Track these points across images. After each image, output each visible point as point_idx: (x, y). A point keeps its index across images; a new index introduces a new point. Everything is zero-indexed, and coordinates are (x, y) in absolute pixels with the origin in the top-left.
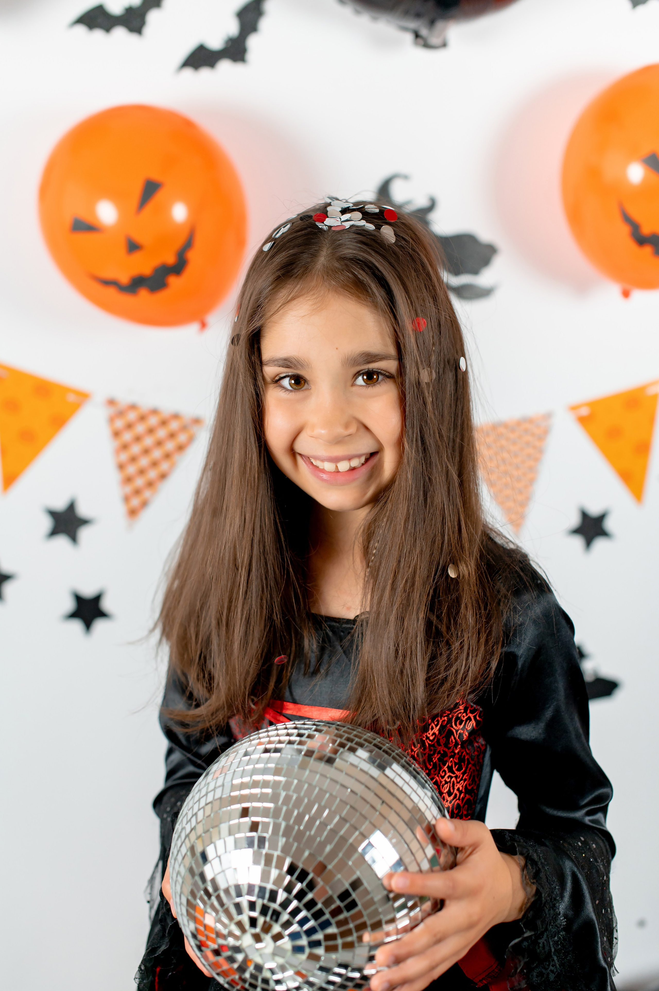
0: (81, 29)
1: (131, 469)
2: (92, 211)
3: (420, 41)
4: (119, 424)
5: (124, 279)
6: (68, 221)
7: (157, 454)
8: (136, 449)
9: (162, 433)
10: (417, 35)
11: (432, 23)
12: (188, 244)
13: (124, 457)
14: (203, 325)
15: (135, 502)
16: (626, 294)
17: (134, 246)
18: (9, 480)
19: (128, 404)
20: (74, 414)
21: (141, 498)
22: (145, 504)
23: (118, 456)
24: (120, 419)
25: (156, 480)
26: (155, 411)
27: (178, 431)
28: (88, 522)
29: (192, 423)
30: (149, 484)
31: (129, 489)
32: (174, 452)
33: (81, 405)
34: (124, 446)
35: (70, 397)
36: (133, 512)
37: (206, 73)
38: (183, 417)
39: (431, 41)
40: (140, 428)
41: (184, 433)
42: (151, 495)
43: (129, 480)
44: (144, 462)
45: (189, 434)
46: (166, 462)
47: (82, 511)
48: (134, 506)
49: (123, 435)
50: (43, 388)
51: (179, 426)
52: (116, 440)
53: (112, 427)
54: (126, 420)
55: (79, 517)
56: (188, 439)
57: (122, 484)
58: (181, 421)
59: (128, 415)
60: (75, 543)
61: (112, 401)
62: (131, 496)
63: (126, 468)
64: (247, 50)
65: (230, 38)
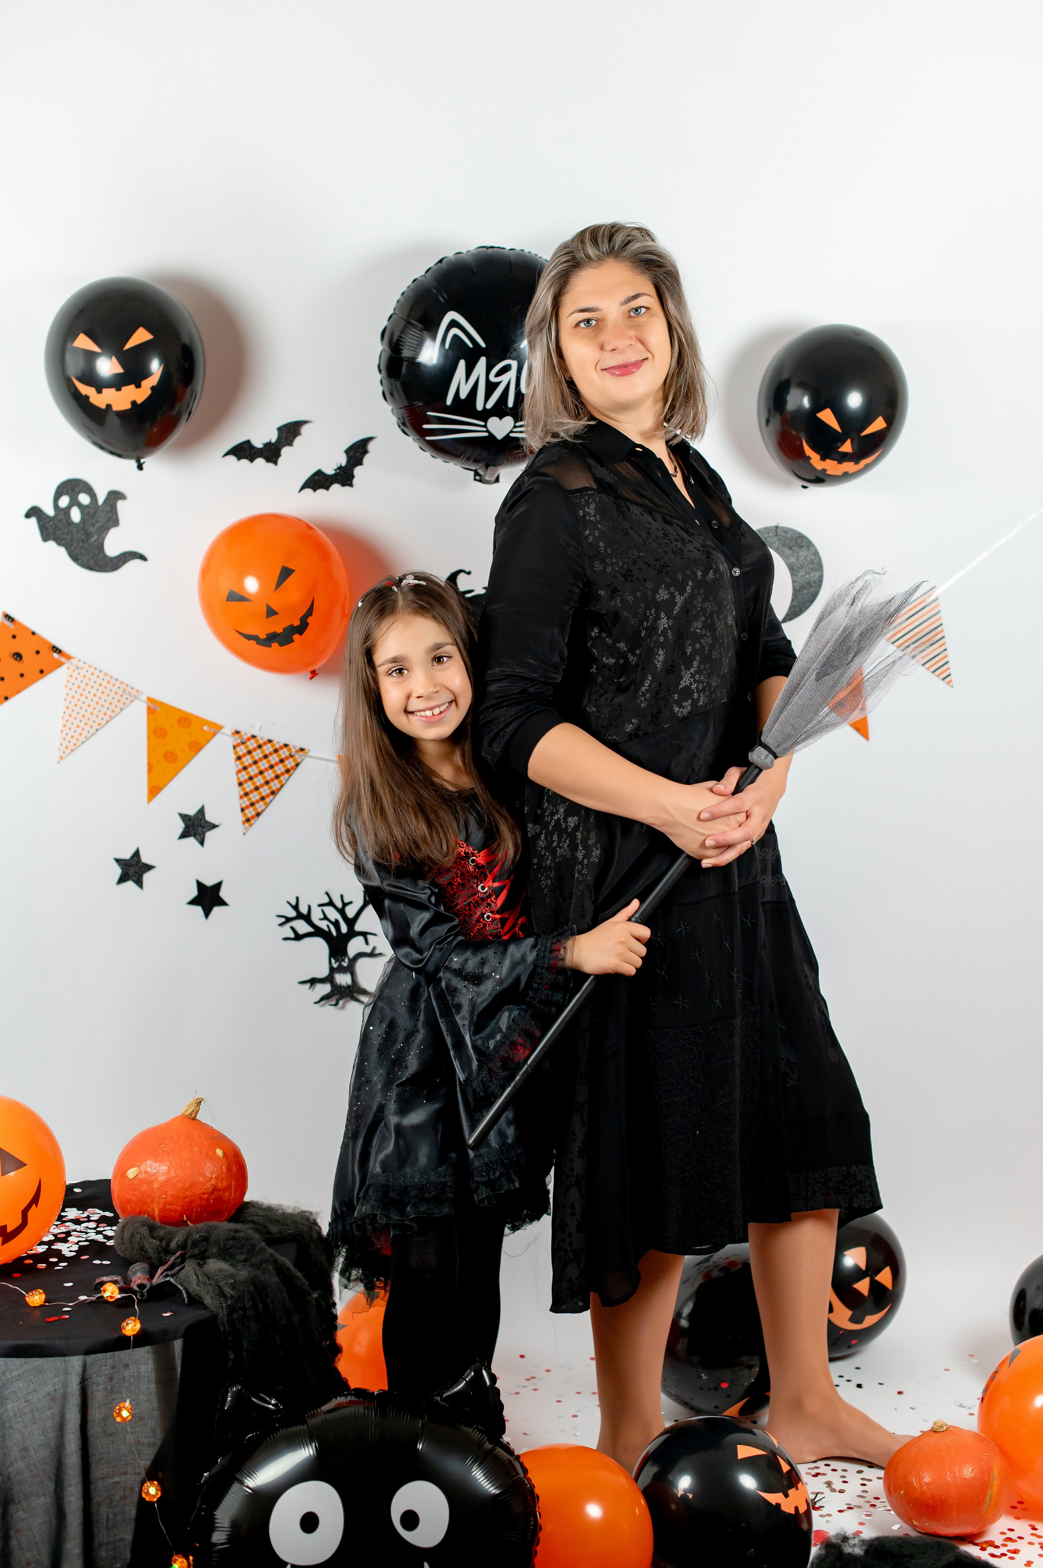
0: (232, 458)
1: (249, 786)
2: (242, 587)
3: (478, 478)
4: (242, 750)
5: (263, 636)
6: (225, 594)
7: (269, 775)
8: (253, 770)
9: (274, 759)
10: (476, 473)
11: (487, 466)
12: (310, 613)
13: (244, 776)
14: (313, 674)
15: (250, 812)
17: (271, 612)
18: (154, 791)
19: (249, 735)
20: (208, 741)
21: (255, 809)
22: (258, 814)
23: (240, 775)
24: (242, 747)
25: (268, 796)
26: (270, 741)
27: (287, 758)
28: (214, 826)
29: (297, 751)
30: (263, 799)
31: (246, 802)
32: (283, 774)
33: (214, 735)
34: (245, 768)
35: (205, 728)
36: (248, 820)
37: (321, 491)
38: (291, 747)
39: (487, 478)
40: (258, 754)
41: (291, 760)
42: (264, 807)
43: (246, 794)
44: (259, 781)
45: (295, 760)
46: (276, 781)
47: (209, 817)
48: (249, 816)
49: (244, 759)
50: (186, 720)
51: (287, 754)
52: (238, 763)
53: (236, 753)
54: (247, 747)
55: (206, 822)
56: (293, 764)
57: (241, 797)
58: (289, 750)
59: (248, 743)
60: (202, 843)
61: (237, 732)
62: (247, 807)
63: (245, 785)
64: (353, 477)
65: (340, 468)
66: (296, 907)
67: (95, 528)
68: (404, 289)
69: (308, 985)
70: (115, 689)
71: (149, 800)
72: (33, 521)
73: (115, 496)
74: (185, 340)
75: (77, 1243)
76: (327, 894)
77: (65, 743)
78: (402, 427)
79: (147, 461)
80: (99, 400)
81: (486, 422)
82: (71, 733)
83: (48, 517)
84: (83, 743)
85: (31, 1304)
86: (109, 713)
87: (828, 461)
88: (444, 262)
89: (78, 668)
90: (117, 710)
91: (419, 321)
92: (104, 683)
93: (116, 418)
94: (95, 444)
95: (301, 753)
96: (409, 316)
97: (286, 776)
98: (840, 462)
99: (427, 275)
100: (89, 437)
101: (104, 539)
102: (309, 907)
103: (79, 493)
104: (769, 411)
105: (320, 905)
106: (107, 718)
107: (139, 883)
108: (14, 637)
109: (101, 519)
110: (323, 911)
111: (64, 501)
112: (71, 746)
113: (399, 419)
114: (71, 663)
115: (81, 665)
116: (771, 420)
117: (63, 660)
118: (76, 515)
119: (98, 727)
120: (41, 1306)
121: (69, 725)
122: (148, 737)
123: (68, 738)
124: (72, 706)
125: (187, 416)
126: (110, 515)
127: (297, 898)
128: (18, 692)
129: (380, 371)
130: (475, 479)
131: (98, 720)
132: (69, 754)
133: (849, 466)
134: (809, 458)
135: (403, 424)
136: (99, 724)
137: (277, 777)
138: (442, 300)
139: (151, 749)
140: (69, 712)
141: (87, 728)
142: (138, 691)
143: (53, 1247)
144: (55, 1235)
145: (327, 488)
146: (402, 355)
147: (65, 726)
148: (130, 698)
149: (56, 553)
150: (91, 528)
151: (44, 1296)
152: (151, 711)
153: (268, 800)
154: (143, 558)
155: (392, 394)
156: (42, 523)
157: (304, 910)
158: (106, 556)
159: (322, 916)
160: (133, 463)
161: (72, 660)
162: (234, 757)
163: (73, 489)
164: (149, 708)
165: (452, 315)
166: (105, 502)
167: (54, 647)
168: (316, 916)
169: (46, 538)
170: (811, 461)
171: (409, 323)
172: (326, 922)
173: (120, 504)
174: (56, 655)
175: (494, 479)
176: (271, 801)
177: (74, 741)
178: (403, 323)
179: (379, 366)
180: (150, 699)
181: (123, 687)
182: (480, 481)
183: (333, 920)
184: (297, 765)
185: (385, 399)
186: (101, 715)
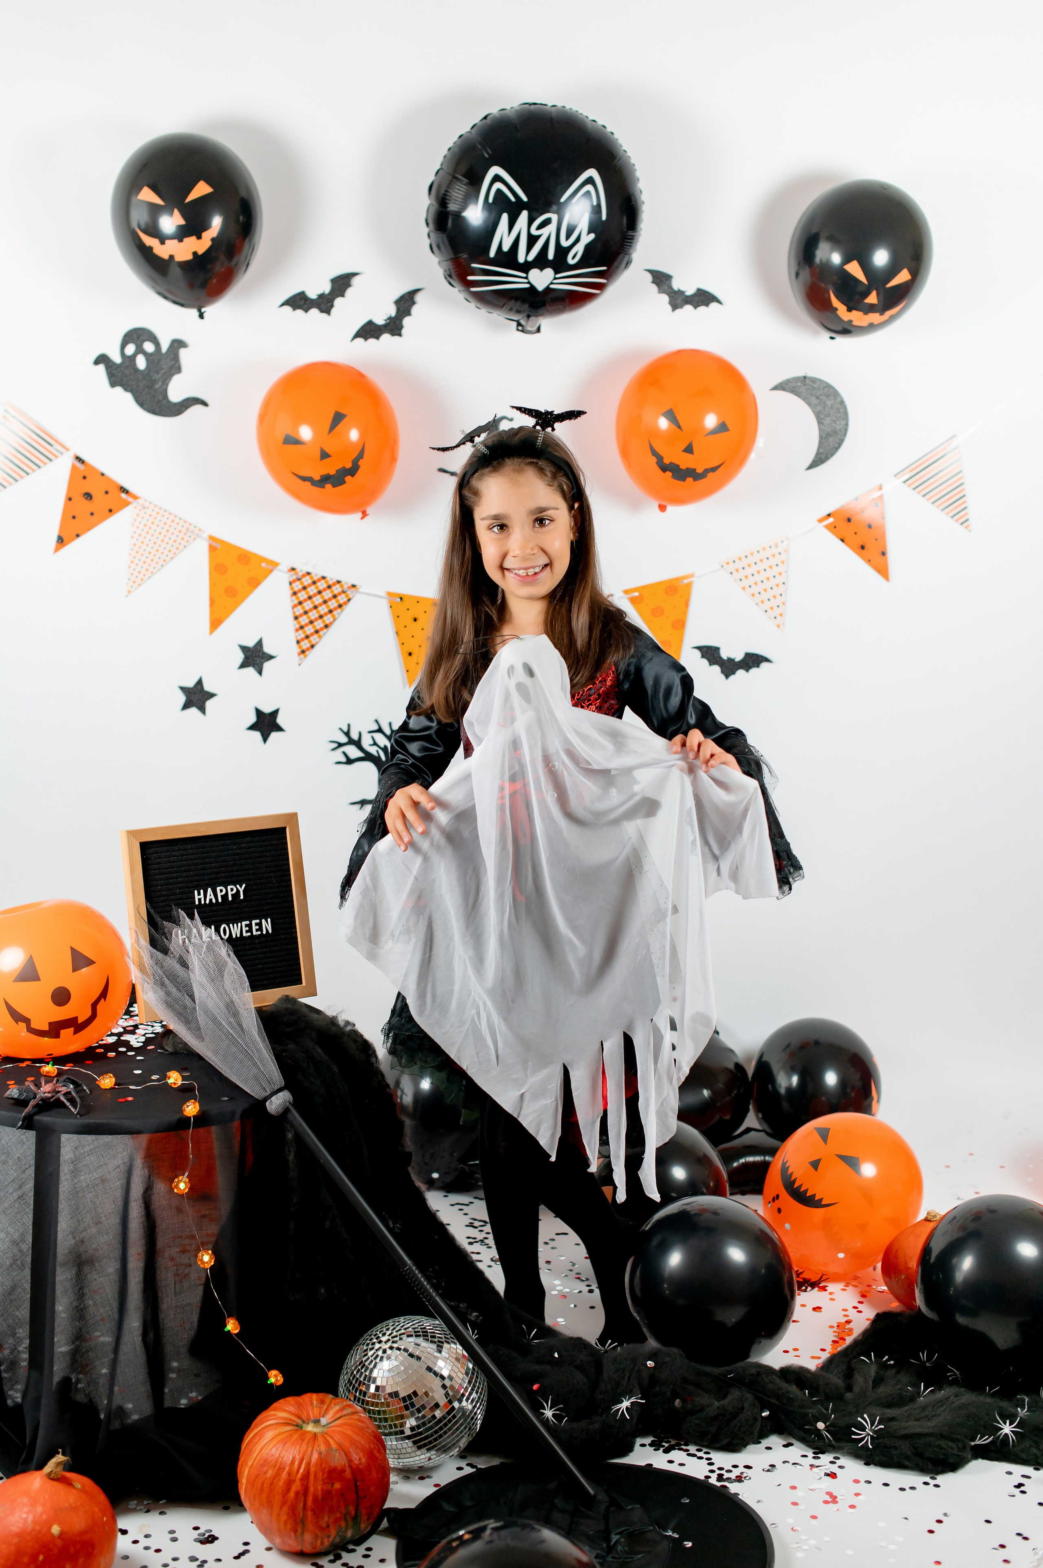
0: (288, 308)
1: (304, 620)
2: (297, 432)
3: (520, 328)
4: (297, 586)
5: (317, 477)
6: (281, 437)
7: (323, 609)
8: (308, 605)
9: (327, 594)
10: (519, 324)
11: (529, 317)
12: (361, 455)
13: (299, 610)
14: (364, 514)
15: (305, 644)
16: (662, 508)
17: (324, 455)
18: (215, 623)
19: (304, 572)
20: (266, 577)
21: (310, 642)
22: (312, 646)
23: (295, 609)
24: (298, 583)
25: (322, 629)
26: (324, 578)
27: (340, 594)
28: (271, 657)
29: (349, 588)
30: (317, 632)
31: (301, 635)
32: (335, 609)
33: (271, 571)
34: (300, 603)
35: (263, 565)
36: (303, 652)
37: (372, 341)
38: (343, 583)
39: (529, 328)
40: (312, 590)
41: (343, 595)
42: (318, 640)
43: (302, 627)
44: (313, 615)
45: (347, 596)
46: (329, 616)
47: (267, 649)
48: (304, 648)
49: (299, 595)
50: (245, 557)
51: (340, 590)
52: (294, 598)
53: (292, 589)
54: (302, 583)
55: (264, 653)
56: (345, 599)
57: (297, 630)
58: (342, 586)
59: (303, 580)
60: (260, 672)
61: (293, 569)
62: (303, 640)
63: (301, 619)
64: (402, 327)
65: (390, 318)
66: (347, 734)
67: (160, 375)
68: (451, 145)
69: (359, 806)
70: (179, 528)
71: (211, 632)
72: (101, 368)
73: (178, 344)
74: (243, 194)
75: (144, 1035)
76: (376, 721)
77: (133, 578)
78: (449, 279)
79: (208, 310)
80: (162, 251)
81: (527, 273)
82: (138, 568)
83: (115, 364)
84: (149, 578)
85: (103, 1087)
86: (174, 550)
87: (854, 312)
88: (488, 118)
89: (144, 508)
90: (181, 547)
91: (464, 176)
92: (169, 522)
93: (178, 269)
94: (159, 293)
95: (353, 589)
96: (455, 171)
97: (339, 610)
98: (866, 313)
99: (473, 131)
100: (153, 287)
101: (167, 385)
102: (360, 734)
103: (144, 341)
104: (799, 264)
105: (370, 732)
106: (171, 555)
107: (202, 709)
108: (85, 478)
109: (165, 365)
110: (373, 738)
111: (130, 349)
112: (138, 581)
113: (445, 271)
114: (138, 503)
115: (147, 504)
116: (801, 273)
117: (130, 499)
118: (141, 363)
119: (164, 563)
120: (112, 1088)
121: (136, 561)
122: (210, 573)
123: (136, 573)
124: (139, 544)
125: (245, 268)
126: (173, 362)
127: (349, 725)
128: (89, 529)
129: (427, 224)
130: (518, 330)
131: (164, 557)
132: (136, 588)
133: (875, 318)
134: (836, 309)
135: (449, 276)
136: (165, 561)
137: (331, 611)
138: (486, 155)
139: (213, 585)
140: (136, 548)
141: (153, 564)
142: (200, 530)
143: (122, 1038)
144: (124, 1028)
145: (378, 338)
146: (448, 209)
147: (132, 562)
148: (193, 537)
149: (123, 398)
150: (155, 375)
151: (114, 1080)
152: (212, 549)
153: (321, 633)
154: (205, 404)
155: (438, 247)
156: (109, 370)
157: (355, 736)
158: (169, 402)
159: (372, 742)
160: (194, 312)
161: (138, 500)
162: (290, 592)
163: (138, 338)
164: (210, 546)
165: (495, 170)
166: (168, 350)
167: (122, 488)
168: (366, 743)
169: (113, 384)
170: (838, 312)
171: (455, 177)
172: (376, 748)
173: (183, 352)
174: (123, 495)
175: (535, 329)
176: (325, 634)
177: (141, 576)
178: (450, 178)
179: (426, 220)
180: (211, 538)
181: (186, 525)
182: (522, 331)
183: (382, 746)
184: (349, 600)
185: (433, 252)
186: (166, 552)
